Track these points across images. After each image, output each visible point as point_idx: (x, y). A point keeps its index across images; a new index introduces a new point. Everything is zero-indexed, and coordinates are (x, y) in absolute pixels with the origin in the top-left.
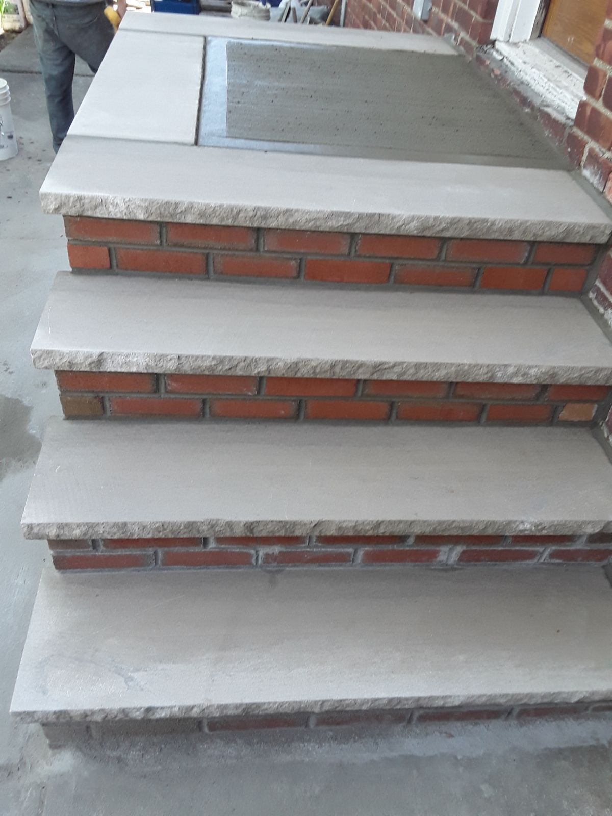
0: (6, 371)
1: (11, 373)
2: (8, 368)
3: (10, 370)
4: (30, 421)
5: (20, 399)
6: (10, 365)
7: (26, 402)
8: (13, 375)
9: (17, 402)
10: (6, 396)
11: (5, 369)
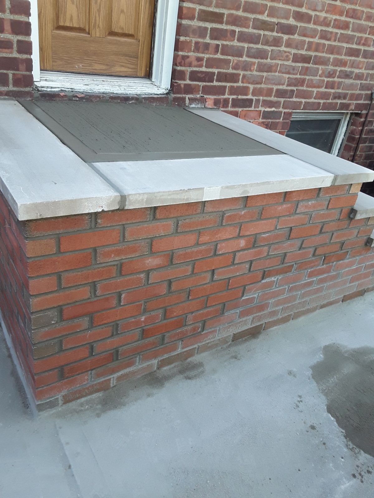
0: (301, 401)
1: (300, 397)
2: (299, 401)
3: (299, 399)
4: (318, 362)
5: (311, 377)
6: (295, 403)
7: (309, 373)
8: (300, 395)
9: (314, 377)
10: (316, 385)
11: (301, 403)
